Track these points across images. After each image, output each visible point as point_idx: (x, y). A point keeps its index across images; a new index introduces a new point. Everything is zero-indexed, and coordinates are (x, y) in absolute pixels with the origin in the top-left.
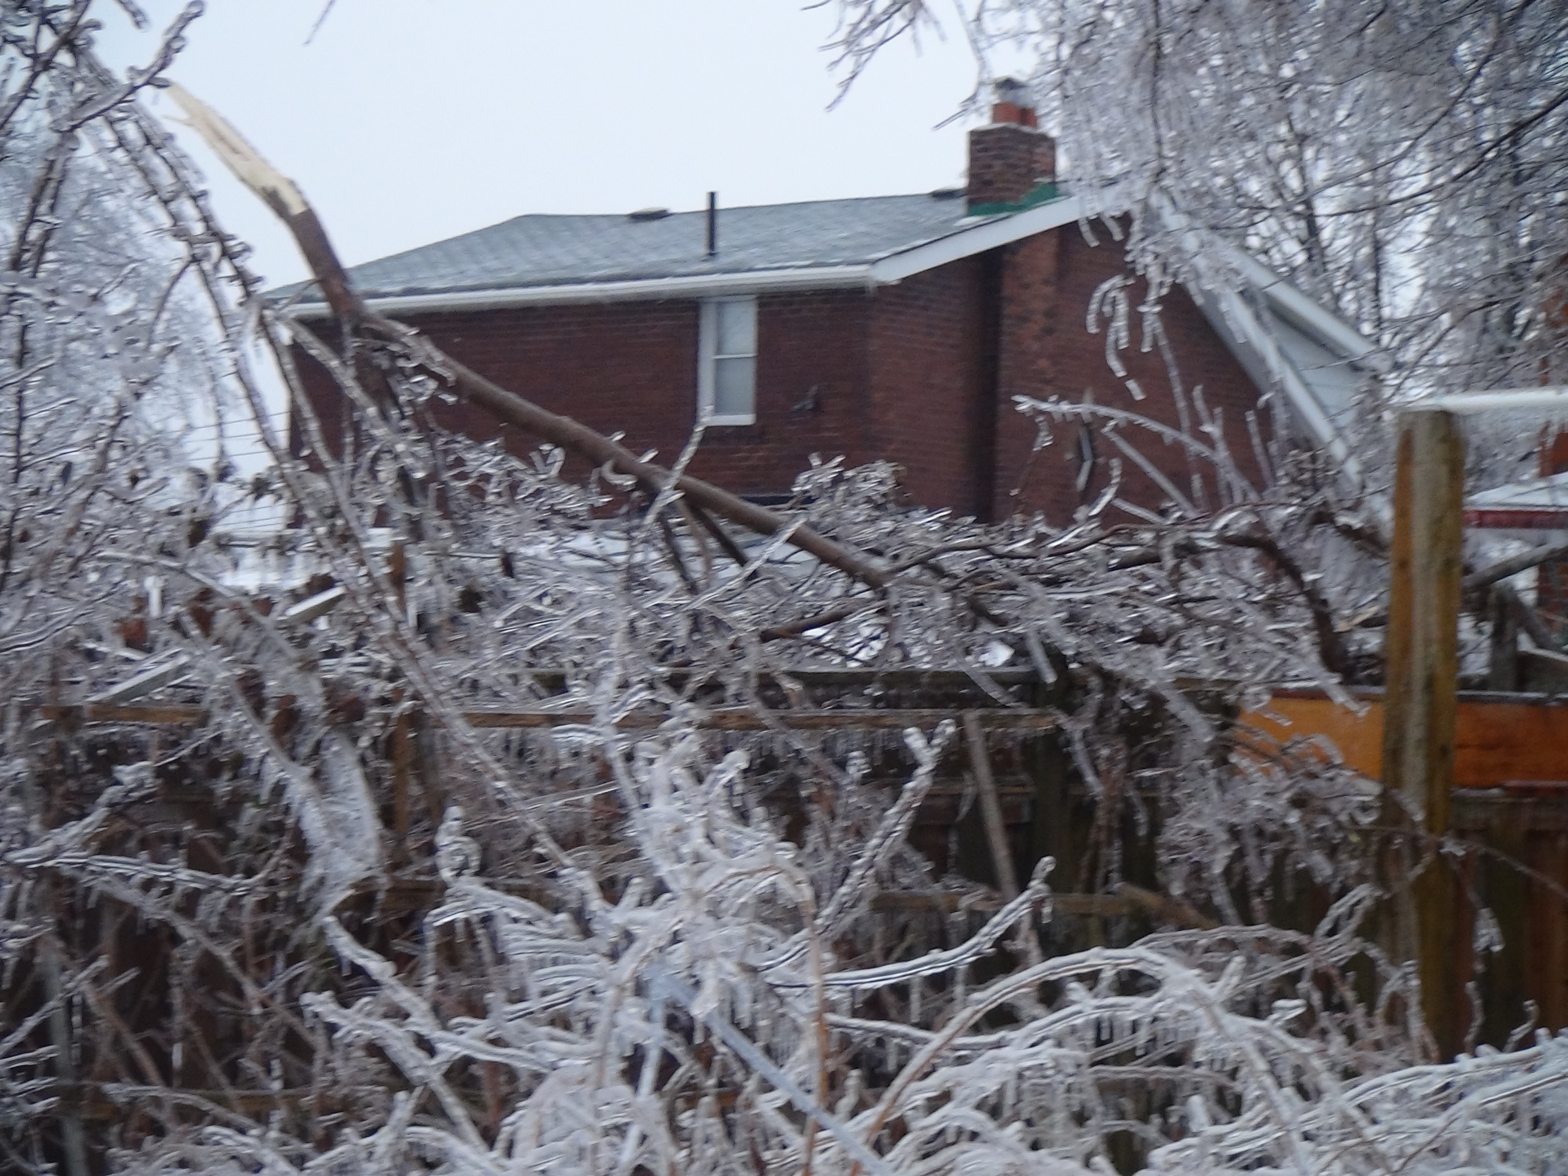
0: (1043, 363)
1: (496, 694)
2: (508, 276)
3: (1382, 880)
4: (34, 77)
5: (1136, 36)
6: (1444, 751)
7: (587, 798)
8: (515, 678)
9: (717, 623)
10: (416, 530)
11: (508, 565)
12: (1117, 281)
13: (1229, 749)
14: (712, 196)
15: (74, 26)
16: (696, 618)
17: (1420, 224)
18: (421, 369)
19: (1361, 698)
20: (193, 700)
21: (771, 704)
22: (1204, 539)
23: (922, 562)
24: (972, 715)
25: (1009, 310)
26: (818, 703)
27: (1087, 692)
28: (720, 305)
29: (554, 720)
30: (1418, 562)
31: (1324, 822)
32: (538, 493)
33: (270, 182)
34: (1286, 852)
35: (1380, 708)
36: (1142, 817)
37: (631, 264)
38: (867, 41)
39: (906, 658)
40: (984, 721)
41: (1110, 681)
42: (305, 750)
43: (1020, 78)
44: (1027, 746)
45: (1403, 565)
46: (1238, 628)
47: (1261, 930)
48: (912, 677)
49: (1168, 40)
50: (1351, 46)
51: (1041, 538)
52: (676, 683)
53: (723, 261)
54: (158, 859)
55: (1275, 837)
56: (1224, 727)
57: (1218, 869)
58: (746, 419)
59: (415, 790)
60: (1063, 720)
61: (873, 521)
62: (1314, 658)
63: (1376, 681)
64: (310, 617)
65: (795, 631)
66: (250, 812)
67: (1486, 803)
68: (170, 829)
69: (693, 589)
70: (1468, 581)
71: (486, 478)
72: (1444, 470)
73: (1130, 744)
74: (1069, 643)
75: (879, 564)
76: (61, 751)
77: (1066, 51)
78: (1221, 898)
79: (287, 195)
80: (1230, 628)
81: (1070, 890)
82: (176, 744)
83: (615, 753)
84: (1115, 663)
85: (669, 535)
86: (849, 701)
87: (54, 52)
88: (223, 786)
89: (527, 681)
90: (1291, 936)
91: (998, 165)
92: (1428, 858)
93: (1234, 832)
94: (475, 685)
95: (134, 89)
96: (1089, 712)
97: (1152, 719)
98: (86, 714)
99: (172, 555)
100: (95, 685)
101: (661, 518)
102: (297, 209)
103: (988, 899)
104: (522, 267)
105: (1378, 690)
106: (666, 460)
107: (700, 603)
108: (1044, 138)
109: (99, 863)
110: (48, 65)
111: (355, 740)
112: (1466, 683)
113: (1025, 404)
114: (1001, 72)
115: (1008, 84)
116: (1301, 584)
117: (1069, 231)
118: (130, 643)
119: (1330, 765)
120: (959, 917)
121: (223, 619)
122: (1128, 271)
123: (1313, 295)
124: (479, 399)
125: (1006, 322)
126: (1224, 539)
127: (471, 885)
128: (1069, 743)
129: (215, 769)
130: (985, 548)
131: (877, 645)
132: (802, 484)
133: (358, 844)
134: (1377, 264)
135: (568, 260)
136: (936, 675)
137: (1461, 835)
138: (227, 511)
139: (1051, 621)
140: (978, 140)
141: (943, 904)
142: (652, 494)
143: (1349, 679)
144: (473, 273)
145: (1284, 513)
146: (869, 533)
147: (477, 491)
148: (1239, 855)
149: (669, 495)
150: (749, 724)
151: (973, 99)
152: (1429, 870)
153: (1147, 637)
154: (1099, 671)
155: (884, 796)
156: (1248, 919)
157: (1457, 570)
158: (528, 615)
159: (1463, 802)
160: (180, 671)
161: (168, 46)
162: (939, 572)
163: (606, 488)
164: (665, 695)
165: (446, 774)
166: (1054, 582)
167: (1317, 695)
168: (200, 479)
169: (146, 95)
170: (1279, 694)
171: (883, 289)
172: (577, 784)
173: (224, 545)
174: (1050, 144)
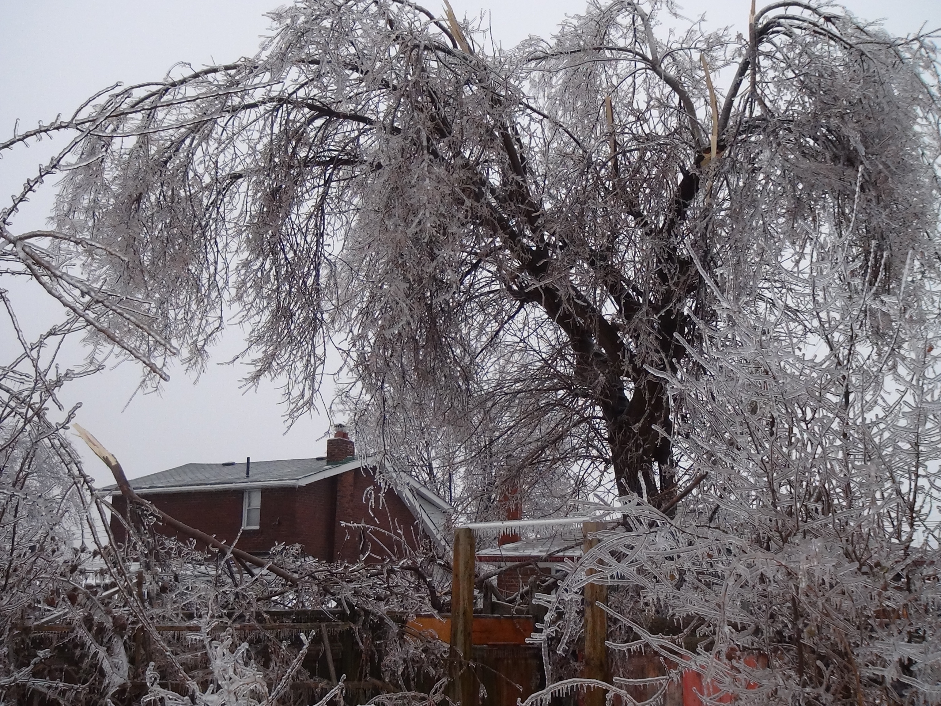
0: (349, 510)
1: (171, 620)
2: (183, 483)
3: (451, 675)
4: (25, 425)
5: (378, 414)
6: (469, 634)
7: (199, 654)
8: (177, 615)
9: (244, 596)
10: (147, 566)
11: (176, 578)
12: (372, 487)
13: (404, 634)
14: (248, 459)
15: (40, 408)
16: (237, 594)
17: (462, 470)
18: (151, 514)
19: (443, 617)
20: (70, 623)
21: (260, 622)
22: (396, 568)
23: (310, 576)
24: (323, 625)
25: (339, 494)
26: (275, 621)
27: (360, 616)
28: (250, 492)
29: (189, 629)
30: (461, 575)
31: (433, 657)
32: (188, 554)
33: (105, 455)
34: (421, 666)
35: (450, 620)
36: (376, 656)
37: (222, 479)
38: (296, 414)
39: (303, 605)
40: (327, 626)
41: (367, 613)
42: (105, 640)
43: (344, 424)
44: (341, 634)
45: (457, 576)
46: (407, 595)
47: (413, 693)
48: (305, 612)
49: (387, 416)
50: (441, 418)
51: (346, 567)
52: (229, 615)
53: (251, 478)
54: (53, 679)
55: (418, 662)
56: (402, 627)
57: (400, 673)
58: (257, 528)
59: (143, 652)
60: (352, 625)
61: (294, 562)
62: (430, 605)
63: (448, 611)
64: (110, 596)
65: (269, 598)
66: (86, 660)
67: (482, 649)
68: (59, 667)
69: (236, 586)
70: (476, 580)
71: (171, 549)
72: (469, 547)
73: (373, 633)
74: (354, 601)
75: (296, 576)
76: (23, 641)
77: (357, 417)
78: (401, 682)
79: (111, 459)
80: (404, 596)
81: (354, 680)
82: (63, 638)
83: (206, 642)
84: (369, 607)
85: (229, 567)
86: (285, 620)
87: (32, 417)
88: (78, 652)
89: (181, 615)
90: (422, 695)
91: (336, 450)
92: (465, 668)
93: (405, 661)
94: (164, 617)
95: (57, 430)
96: (361, 623)
97: (380, 625)
98: (33, 629)
99: (64, 576)
100: (36, 619)
101: (227, 562)
102: (114, 463)
103: (328, 684)
104: (188, 480)
105: (449, 614)
106: (229, 543)
107: (238, 590)
108: (351, 442)
109: (32, 680)
110: (30, 422)
111: (122, 637)
112: (476, 611)
113: (343, 524)
114: (337, 422)
115: (340, 426)
116: (426, 581)
117: (357, 470)
118: (49, 605)
119: (434, 638)
120: (318, 690)
121: (81, 598)
122: (375, 484)
123: (431, 490)
124: (170, 524)
125: (338, 498)
126: (402, 567)
127: (157, 688)
128: (354, 632)
129: (76, 646)
130: (329, 571)
131: (294, 601)
132: (272, 551)
133: (121, 672)
134: (450, 480)
135: (202, 478)
136: (312, 611)
137: (475, 660)
138: (84, 561)
139: (349, 594)
140: (330, 442)
141: (313, 686)
142: (224, 554)
143: (440, 611)
144: (172, 482)
145: (421, 560)
146: (293, 566)
147: (168, 553)
148: (407, 668)
149: (229, 555)
150: (252, 628)
151: (328, 432)
152: (464, 671)
153: (379, 599)
154: (364, 610)
155: (295, 651)
156: (409, 690)
157: (473, 577)
158: (183, 594)
159: (475, 649)
160: (65, 614)
161: (69, 416)
162: (315, 578)
163: (209, 552)
164: (226, 619)
165: (153, 647)
166: (351, 581)
167: (431, 616)
168: (76, 551)
169: (61, 431)
170: (419, 616)
171: (301, 487)
172: (196, 649)
173: (83, 572)
174: (352, 443)
